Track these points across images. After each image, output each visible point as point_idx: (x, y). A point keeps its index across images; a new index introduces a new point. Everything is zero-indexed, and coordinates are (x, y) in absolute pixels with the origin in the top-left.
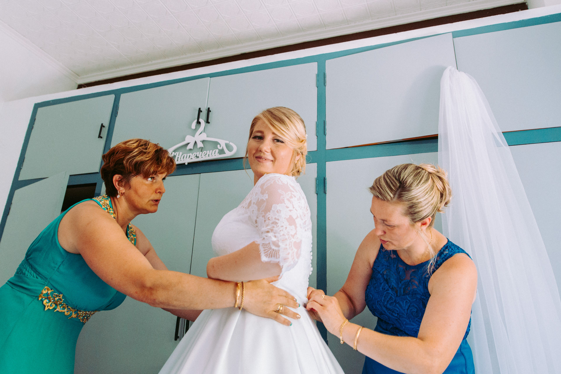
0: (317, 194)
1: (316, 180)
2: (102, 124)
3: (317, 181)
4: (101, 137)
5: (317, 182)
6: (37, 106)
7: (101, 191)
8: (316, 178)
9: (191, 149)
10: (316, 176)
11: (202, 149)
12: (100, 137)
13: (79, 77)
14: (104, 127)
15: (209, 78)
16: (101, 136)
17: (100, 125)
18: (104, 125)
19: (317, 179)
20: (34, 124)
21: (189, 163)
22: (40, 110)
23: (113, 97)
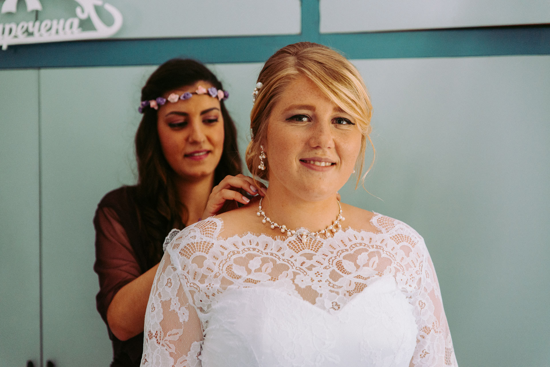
9: (9, 14)
11: (37, 15)
21: (10, 47)
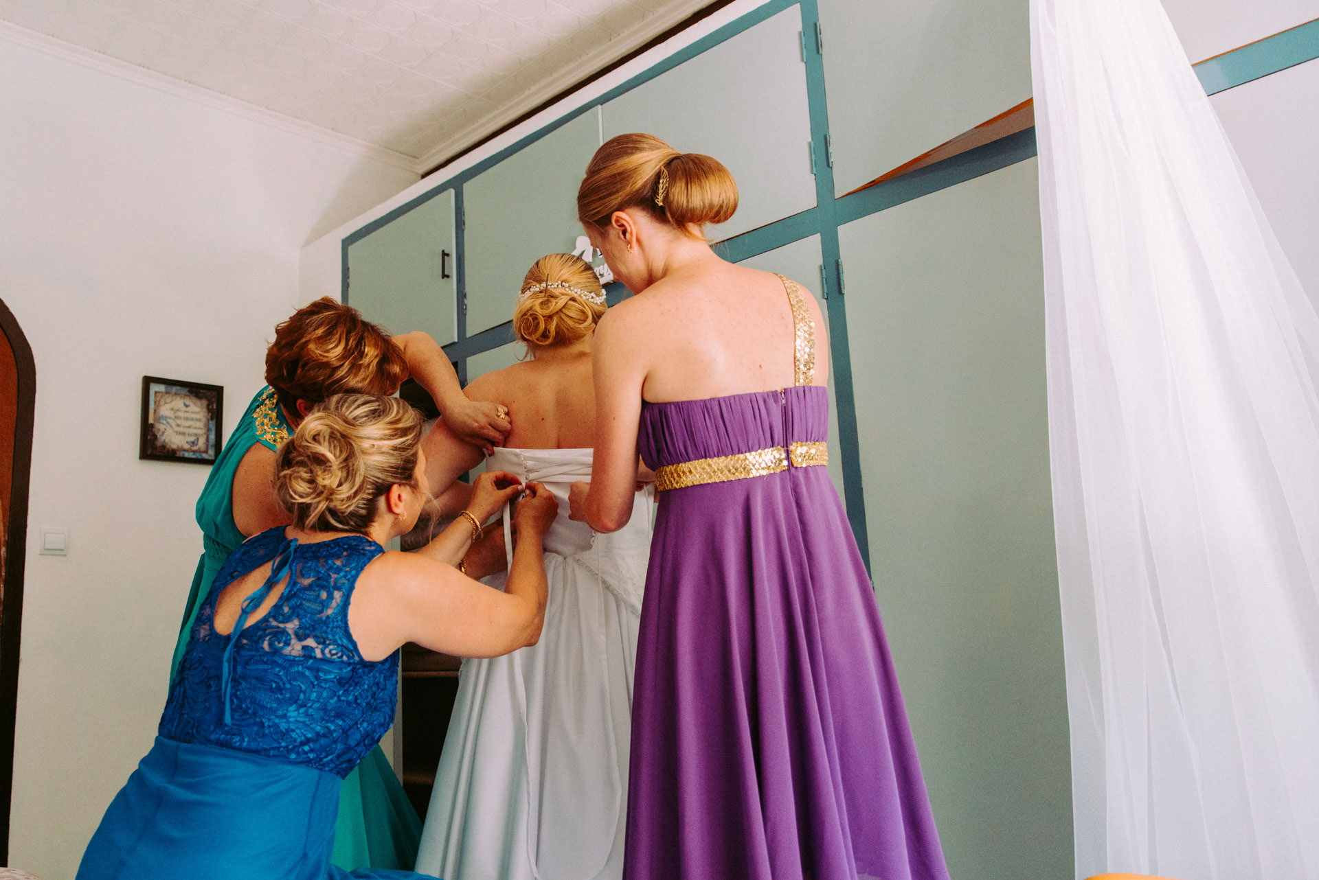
0: (827, 299)
1: (822, 270)
2: (443, 251)
3: (824, 271)
4: (448, 276)
5: (824, 273)
6: (347, 243)
7: (466, 376)
8: (821, 267)
10: (820, 262)
12: (445, 276)
13: (417, 161)
14: (448, 255)
15: (599, 106)
16: (446, 273)
17: (441, 252)
18: (446, 252)
19: (823, 268)
20: (348, 278)
22: (352, 249)
23: (452, 192)
